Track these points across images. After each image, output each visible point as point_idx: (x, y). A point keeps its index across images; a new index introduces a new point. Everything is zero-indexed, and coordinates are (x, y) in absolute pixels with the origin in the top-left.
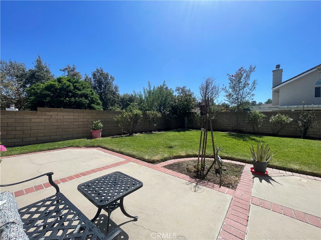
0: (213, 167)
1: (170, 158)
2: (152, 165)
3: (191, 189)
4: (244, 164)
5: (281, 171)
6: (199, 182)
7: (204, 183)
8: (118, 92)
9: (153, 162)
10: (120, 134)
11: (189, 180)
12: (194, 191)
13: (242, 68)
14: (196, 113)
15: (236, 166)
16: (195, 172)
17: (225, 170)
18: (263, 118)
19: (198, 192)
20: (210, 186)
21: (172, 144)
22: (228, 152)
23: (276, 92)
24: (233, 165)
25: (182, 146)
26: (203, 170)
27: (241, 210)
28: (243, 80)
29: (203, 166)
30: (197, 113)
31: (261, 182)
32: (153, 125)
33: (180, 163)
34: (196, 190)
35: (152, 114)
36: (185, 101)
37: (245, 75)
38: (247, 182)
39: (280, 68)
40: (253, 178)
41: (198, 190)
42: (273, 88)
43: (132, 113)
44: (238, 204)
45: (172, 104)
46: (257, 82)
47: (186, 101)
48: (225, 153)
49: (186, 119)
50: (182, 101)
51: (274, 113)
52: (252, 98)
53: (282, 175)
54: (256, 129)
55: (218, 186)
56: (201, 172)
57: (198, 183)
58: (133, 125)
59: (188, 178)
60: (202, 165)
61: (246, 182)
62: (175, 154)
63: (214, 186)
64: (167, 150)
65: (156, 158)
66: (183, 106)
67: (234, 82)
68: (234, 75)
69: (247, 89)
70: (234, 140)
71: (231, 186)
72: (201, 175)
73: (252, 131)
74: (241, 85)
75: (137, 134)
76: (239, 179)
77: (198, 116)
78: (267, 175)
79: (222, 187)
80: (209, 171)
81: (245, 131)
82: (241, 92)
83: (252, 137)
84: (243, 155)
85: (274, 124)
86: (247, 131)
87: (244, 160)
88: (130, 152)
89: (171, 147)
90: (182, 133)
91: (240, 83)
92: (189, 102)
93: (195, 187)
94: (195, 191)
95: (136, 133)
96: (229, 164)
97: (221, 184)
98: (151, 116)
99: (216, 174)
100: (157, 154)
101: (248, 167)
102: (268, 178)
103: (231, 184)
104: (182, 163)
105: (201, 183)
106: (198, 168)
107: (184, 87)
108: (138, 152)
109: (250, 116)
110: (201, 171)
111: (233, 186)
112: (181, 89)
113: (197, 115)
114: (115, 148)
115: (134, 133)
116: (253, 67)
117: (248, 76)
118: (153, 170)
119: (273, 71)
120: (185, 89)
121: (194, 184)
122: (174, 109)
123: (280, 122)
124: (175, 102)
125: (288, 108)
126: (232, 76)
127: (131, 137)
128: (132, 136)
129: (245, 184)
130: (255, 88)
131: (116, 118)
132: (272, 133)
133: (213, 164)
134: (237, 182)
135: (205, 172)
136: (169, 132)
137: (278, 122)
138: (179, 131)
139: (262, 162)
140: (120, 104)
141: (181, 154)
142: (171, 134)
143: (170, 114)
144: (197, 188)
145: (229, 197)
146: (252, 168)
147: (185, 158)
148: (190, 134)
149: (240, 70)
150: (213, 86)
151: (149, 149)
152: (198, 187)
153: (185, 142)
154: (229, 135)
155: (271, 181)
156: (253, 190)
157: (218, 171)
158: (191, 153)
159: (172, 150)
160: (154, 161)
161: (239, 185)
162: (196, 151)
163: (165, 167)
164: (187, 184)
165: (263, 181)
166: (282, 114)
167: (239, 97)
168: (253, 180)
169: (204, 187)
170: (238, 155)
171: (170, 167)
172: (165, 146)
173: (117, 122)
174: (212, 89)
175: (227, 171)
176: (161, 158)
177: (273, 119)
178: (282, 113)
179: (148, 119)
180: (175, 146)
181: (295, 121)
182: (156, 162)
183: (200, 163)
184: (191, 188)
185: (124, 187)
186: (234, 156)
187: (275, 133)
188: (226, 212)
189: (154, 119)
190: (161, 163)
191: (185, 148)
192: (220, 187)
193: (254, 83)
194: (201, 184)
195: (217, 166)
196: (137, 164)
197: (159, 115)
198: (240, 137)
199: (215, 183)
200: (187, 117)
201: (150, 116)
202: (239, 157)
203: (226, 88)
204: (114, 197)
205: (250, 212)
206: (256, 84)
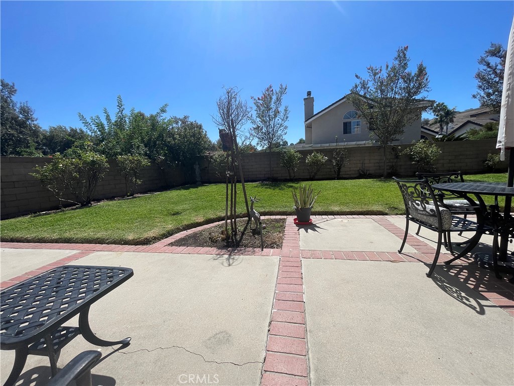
0: (249, 227)
1: (178, 230)
2: (145, 246)
3: (222, 264)
4: (285, 217)
5: (324, 217)
6: (232, 251)
7: (241, 250)
8: (35, 122)
9: (146, 242)
10: (56, 207)
11: (217, 253)
12: (227, 265)
13: (270, 87)
14: (212, 156)
15: (277, 221)
16: (223, 240)
17: (264, 228)
18: (299, 159)
19: (234, 264)
20: (249, 253)
21: (179, 208)
22: (264, 205)
23: (308, 127)
24: (273, 220)
25: (196, 209)
26: (236, 234)
27: (293, 269)
28: (273, 105)
29: (234, 230)
30: (214, 157)
31: (307, 232)
32: (136, 181)
33: (197, 234)
34: (231, 263)
35: (130, 161)
36: (191, 137)
37: (274, 98)
38: (293, 236)
39: (311, 97)
40: (298, 230)
41: (233, 263)
42: (306, 121)
43: (80, 159)
44: (287, 264)
45: (169, 142)
46: (289, 109)
47: (194, 135)
48: (261, 207)
49: (197, 167)
50: (185, 136)
51: (310, 152)
52: (285, 131)
53: (325, 220)
54: (292, 175)
55: (260, 249)
56: (232, 239)
57: (231, 253)
58: (88, 185)
59: (214, 250)
60: (232, 228)
61: (291, 236)
62: (186, 223)
63: (254, 251)
64: (170, 218)
65: (151, 234)
66: (189, 145)
67: (262, 108)
68: (261, 98)
69: (278, 120)
70: (269, 190)
71: (275, 246)
72: (234, 242)
73: (288, 178)
74: (271, 113)
75: (101, 203)
76: (283, 235)
77: (216, 161)
78: (311, 224)
79: (264, 249)
80: (243, 234)
81: (279, 178)
82: (272, 123)
83: (289, 184)
84: (283, 206)
85: (310, 166)
86: (282, 178)
87: (284, 212)
88: (89, 235)
89: (177, 213)
90: (193, 190)
91: (270, 110)
92: (199, 139)
93: (229, 260)
94: (229, 265)
95: (99, 200)
96: (268, 220)
97: (262, 247)
98: (129, 166)
99: (254, 236)
100: (152, 227)
101: (290, 219)
102: (313, 227)
103: (275, 243)
104: (201, 233)
105: (236, 251)
106: (227, 234)
107: (185, 117)
108: (109, 232)
109: (285, 157)
110: (232, 237)
111: (277, 245)
112: (181, 120)
113: (214, 160)
114: (46, 235)
115: (94, 200)
116: (284, 87)
117: (278, 100)
118: (149, 254)
119: (304, 99)
120: (187, 121)
121: (226, 256)
122: (174, 152)
123: (316, 163)
124: (174, 139)
125: (321, 147)
126: (259, 99)
127: (87, 209)
128: (89, 207)
129: (291, 238)
130: (287, 117)
131: (37, 172)
132: (308, 177)
133: (248, 224)
134: (281, 239)
135: (238, 237)
136: (169, 192)
137: (314, 163)
138: (187, 188)
139: (307, 207)
140: (43, 149)
141: (197, 221)
142: (174, 194)
143: (166, 160)
144: (231, 261)
145: (276, 259)
146: (295, 220)
147: (204, 225)
148: (207, 190)
149: (268, 90)
150: (237, 102)
151: (132, 223)
152: (233, 259)
153: (199, 203)
154: (262, 185)
155: (316, 229)
156: (300, 243)
157: (256, 232)
158: (212, 217)
159: (179, 217)
160: (148, 239)
161: (284, 241)
162: (221, 211)
163: (172, 244)
164: (214, 259)
165: (309, 230)
166: (318, 153)
167: (271, 130)
168: (299, 232)
169: (242, 256)
170: (277, 207)
171: (179, 243)
172: (165, 213)
173: (42, 181)
174: (237, 108)
175: (268, 228)
176: (162, 232)
177: (309, 159)
178: (318, 151)
179: (122, 171)
180: (184, 210)
181: (330, 161)
182: (151, 241)
183: (229, 227)
184: (223, 262)
185: (86, 287)
186: (272, 209)
187: (312, 177)
188: (276, 277)
189: (137, 171)
190: (163, 241)
191: (202, 211)
192: (262, 250)
193: (286, 110)
194: (236, 253)
195: (253, 226)
196: (110, 253)
197: (145, 162)
198: (275, 186)
199: (255, 248)
200: (199, 164)
201: (127, 164)
202: (279, 210)
203: (252, 116)
204: (61, 313)
205: (303, 268)
206: (288, 112)
